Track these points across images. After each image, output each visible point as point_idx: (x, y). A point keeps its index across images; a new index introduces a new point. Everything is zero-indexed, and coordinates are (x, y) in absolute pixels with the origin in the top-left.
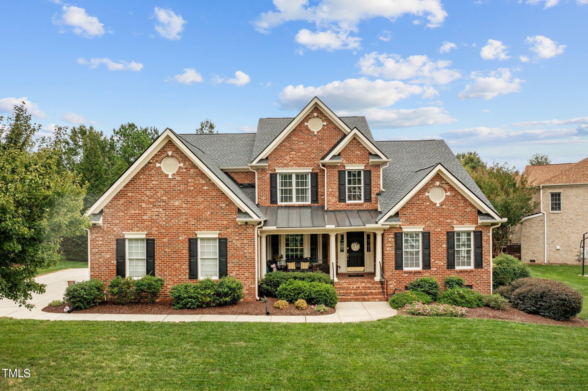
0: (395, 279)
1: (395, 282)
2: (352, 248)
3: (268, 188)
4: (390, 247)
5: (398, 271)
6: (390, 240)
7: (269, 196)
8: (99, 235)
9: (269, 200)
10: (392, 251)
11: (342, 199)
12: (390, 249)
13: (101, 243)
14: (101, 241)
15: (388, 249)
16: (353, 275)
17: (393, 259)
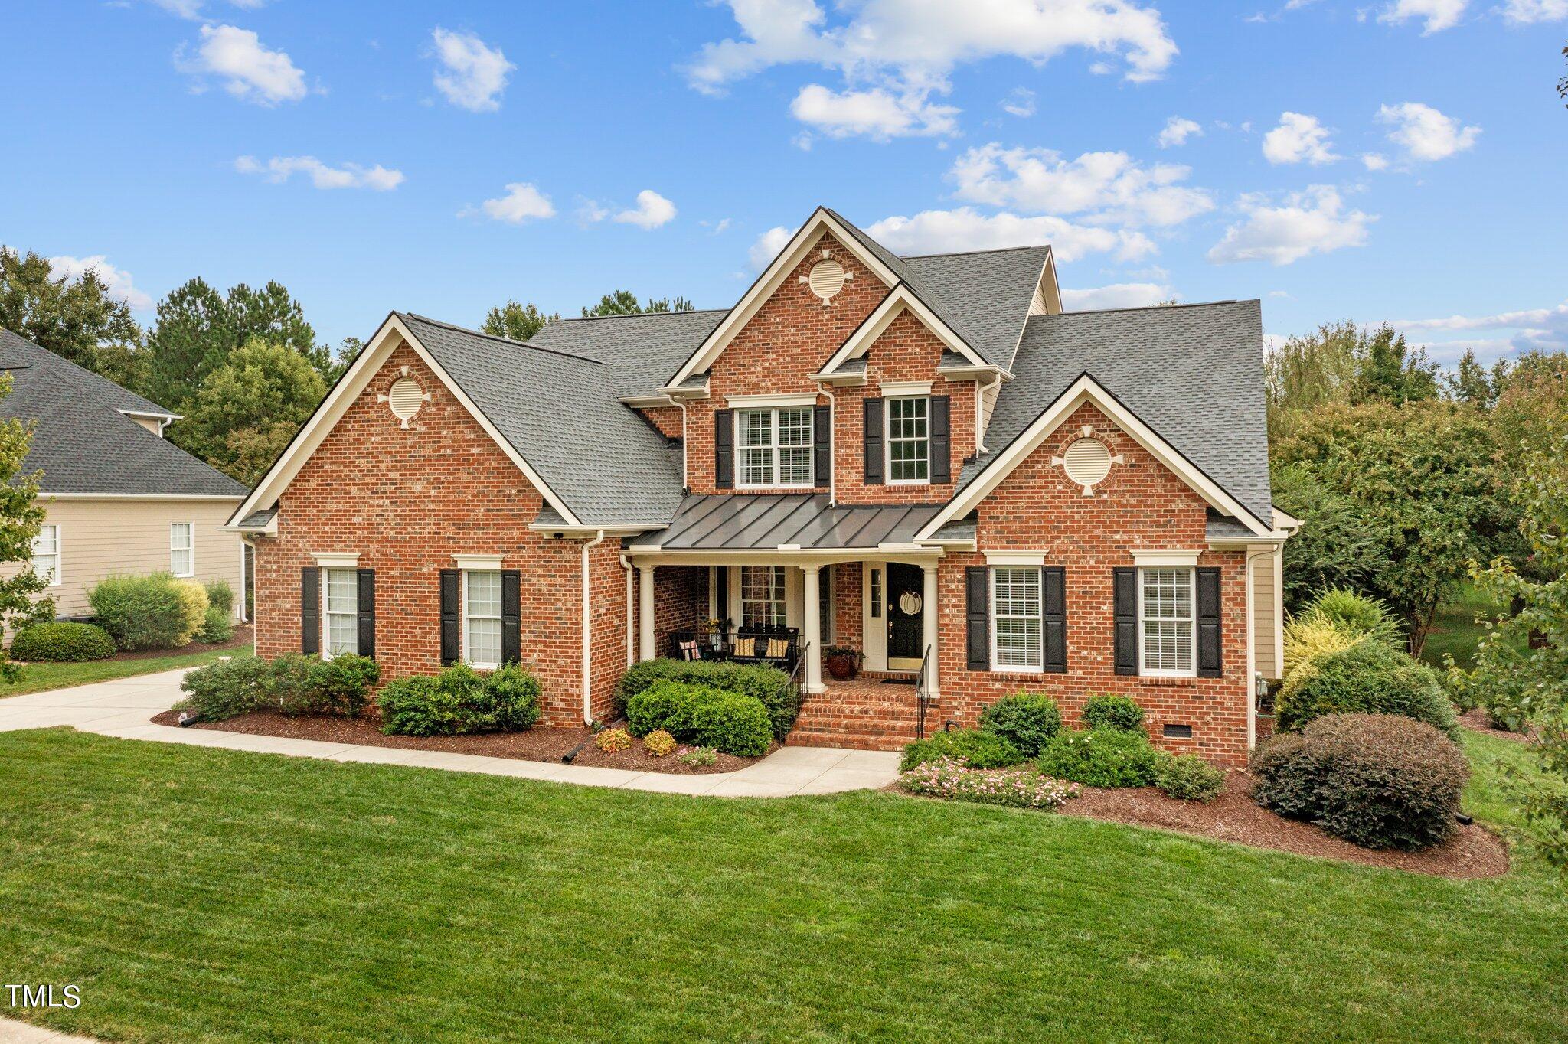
0: (967, 694)
1: (967, 704)
2: (902, 607)
3: (712, 447)
4: (953, 606)
5: (974, 673)
6: (953, 586)
7: (713, 469)
8: (270, 558)
9: (713, 478)
10: (958, 616)
11: (872, 475)
12: (955, 610)
13: (274, 575)
14: (275, 571)
15: (948, 611)
16: (899, 678)
17: (962, 640)
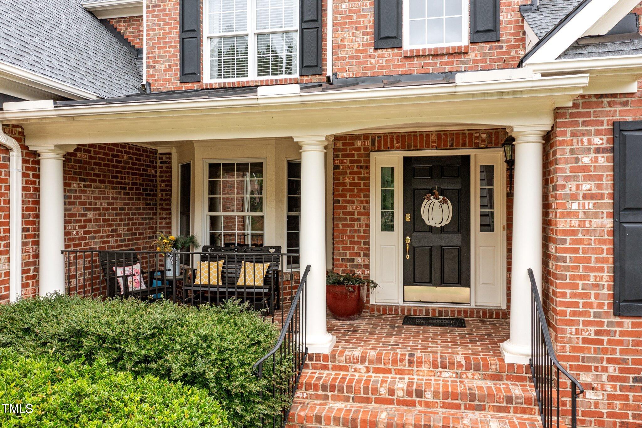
2: (424, 217)
3: (175, 35)
4: (585, 196)
5: (628, 323)
6: (586, 160)
9: (176, 70)
10: (596, 216)
11: (386, 35)
12: (590, 205)
15: (575, 206)
16: (423, 315)
17: (605, 260)
